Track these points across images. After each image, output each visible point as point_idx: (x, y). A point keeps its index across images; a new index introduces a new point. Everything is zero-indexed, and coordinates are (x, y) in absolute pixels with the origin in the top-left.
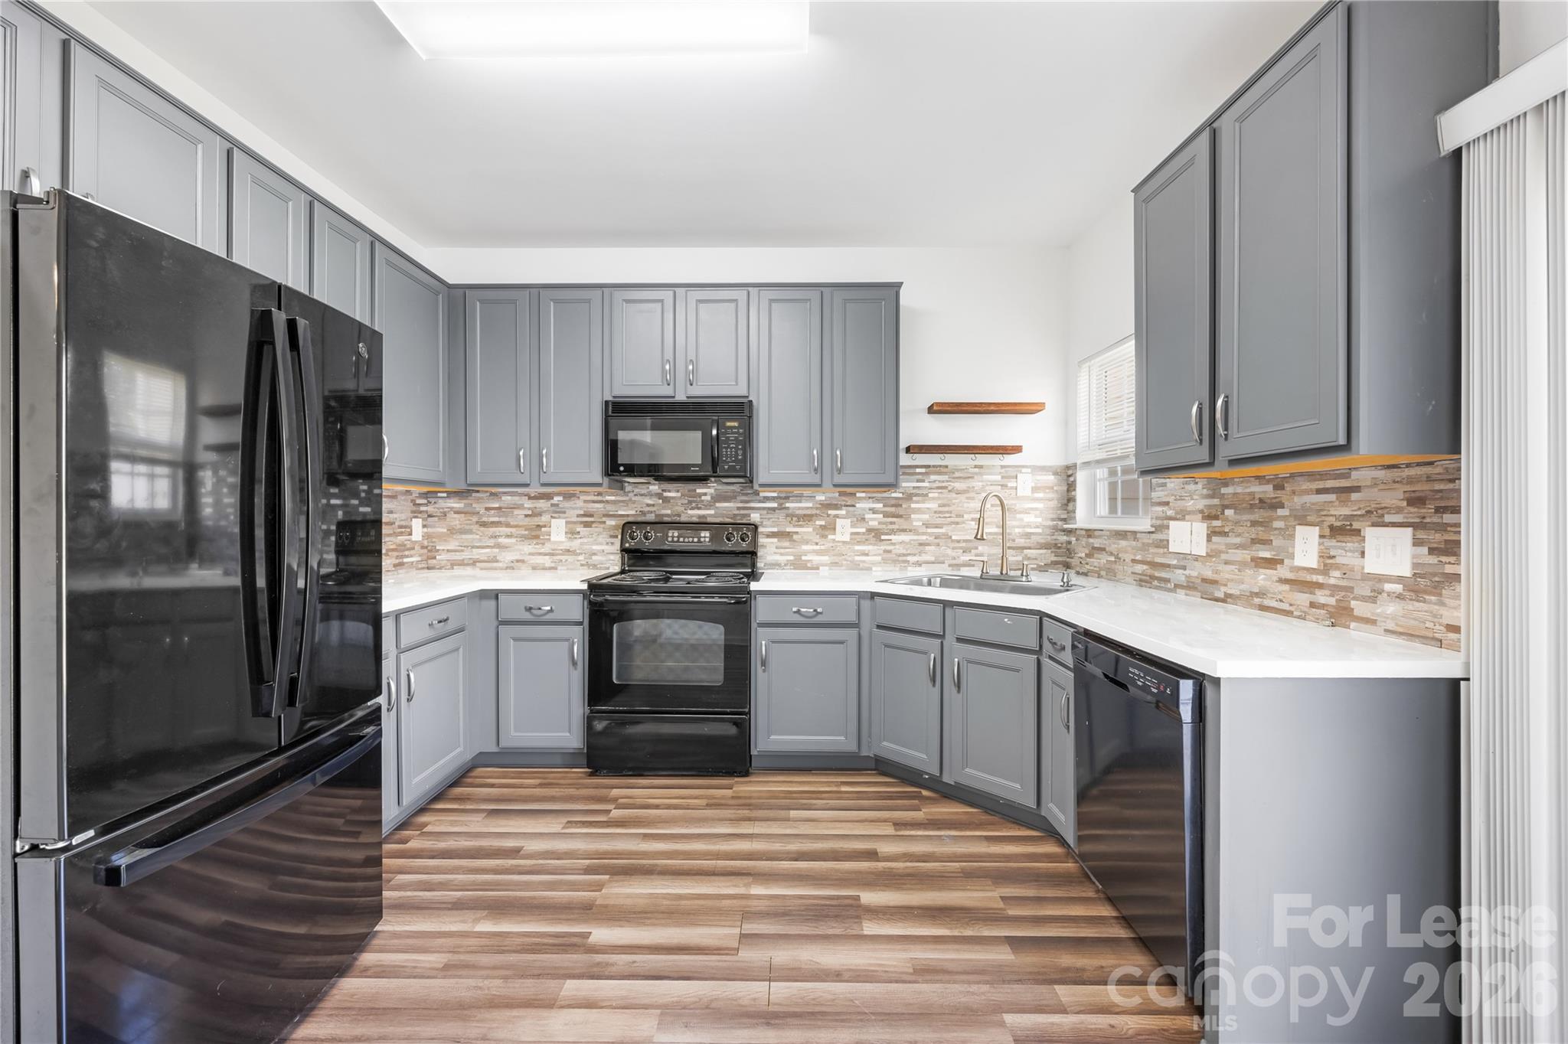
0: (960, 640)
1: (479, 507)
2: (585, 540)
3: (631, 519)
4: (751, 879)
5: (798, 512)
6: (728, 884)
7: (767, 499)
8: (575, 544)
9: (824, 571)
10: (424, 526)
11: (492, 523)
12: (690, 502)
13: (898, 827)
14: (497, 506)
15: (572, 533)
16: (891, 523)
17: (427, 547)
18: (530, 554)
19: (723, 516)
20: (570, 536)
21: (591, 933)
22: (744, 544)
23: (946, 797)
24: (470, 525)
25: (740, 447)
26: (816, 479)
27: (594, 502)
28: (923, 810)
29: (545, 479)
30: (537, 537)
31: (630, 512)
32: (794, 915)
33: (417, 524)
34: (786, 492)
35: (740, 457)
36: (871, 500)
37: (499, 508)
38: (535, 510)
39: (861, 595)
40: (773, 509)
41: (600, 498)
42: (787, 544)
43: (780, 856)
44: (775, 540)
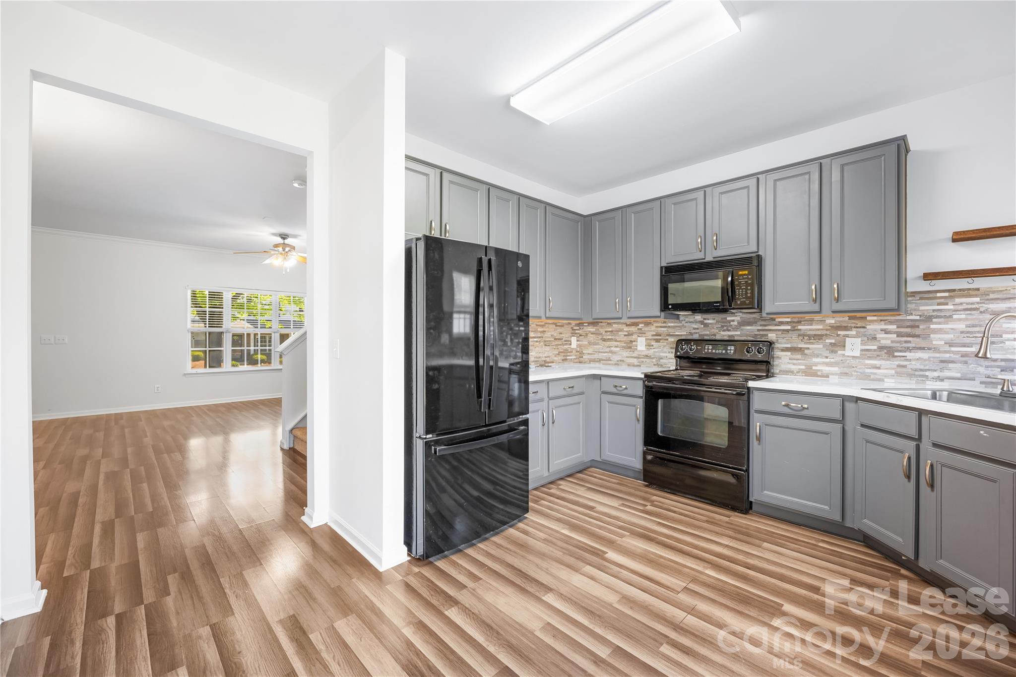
0: (935, 445)
1: (602, 331)
2: (656, 350)
3: (683, 338)
4: (710, 565)
5: (809, 333)
6: (694, 562)
7: (781, 323)
8: (651, 352)
9: (834, 379)
10: (578, 341)
11: (609, 339)
12: (723, 326)
13: (853, 582)
14: (610, 330)
15: (649, 346)
16: (906, 342)
17: (579, 352)
18: (627, 357)
19: (747, 335)
20: (648, 347)
21: (608, 553)
22: (760, 356)
23: (926, 582)
24: (598, 340)
25: (749, 288)
26: (816, 307)
27: (661, 327)
28: (890, 581)
29: (629, 315)
30: (630, 348)
31: (683, 333)
32: (727, 594)
33: (574, 340)
34: (798, 318)
35: (749, 295)
36: (883, 323)
37: (612, 331)
38: (629, 332)
39: (845, 399)
40: (788, 331)
41: (664, 325)
42: (799, 356)
43: (739, 562)
44: (789, 353)
